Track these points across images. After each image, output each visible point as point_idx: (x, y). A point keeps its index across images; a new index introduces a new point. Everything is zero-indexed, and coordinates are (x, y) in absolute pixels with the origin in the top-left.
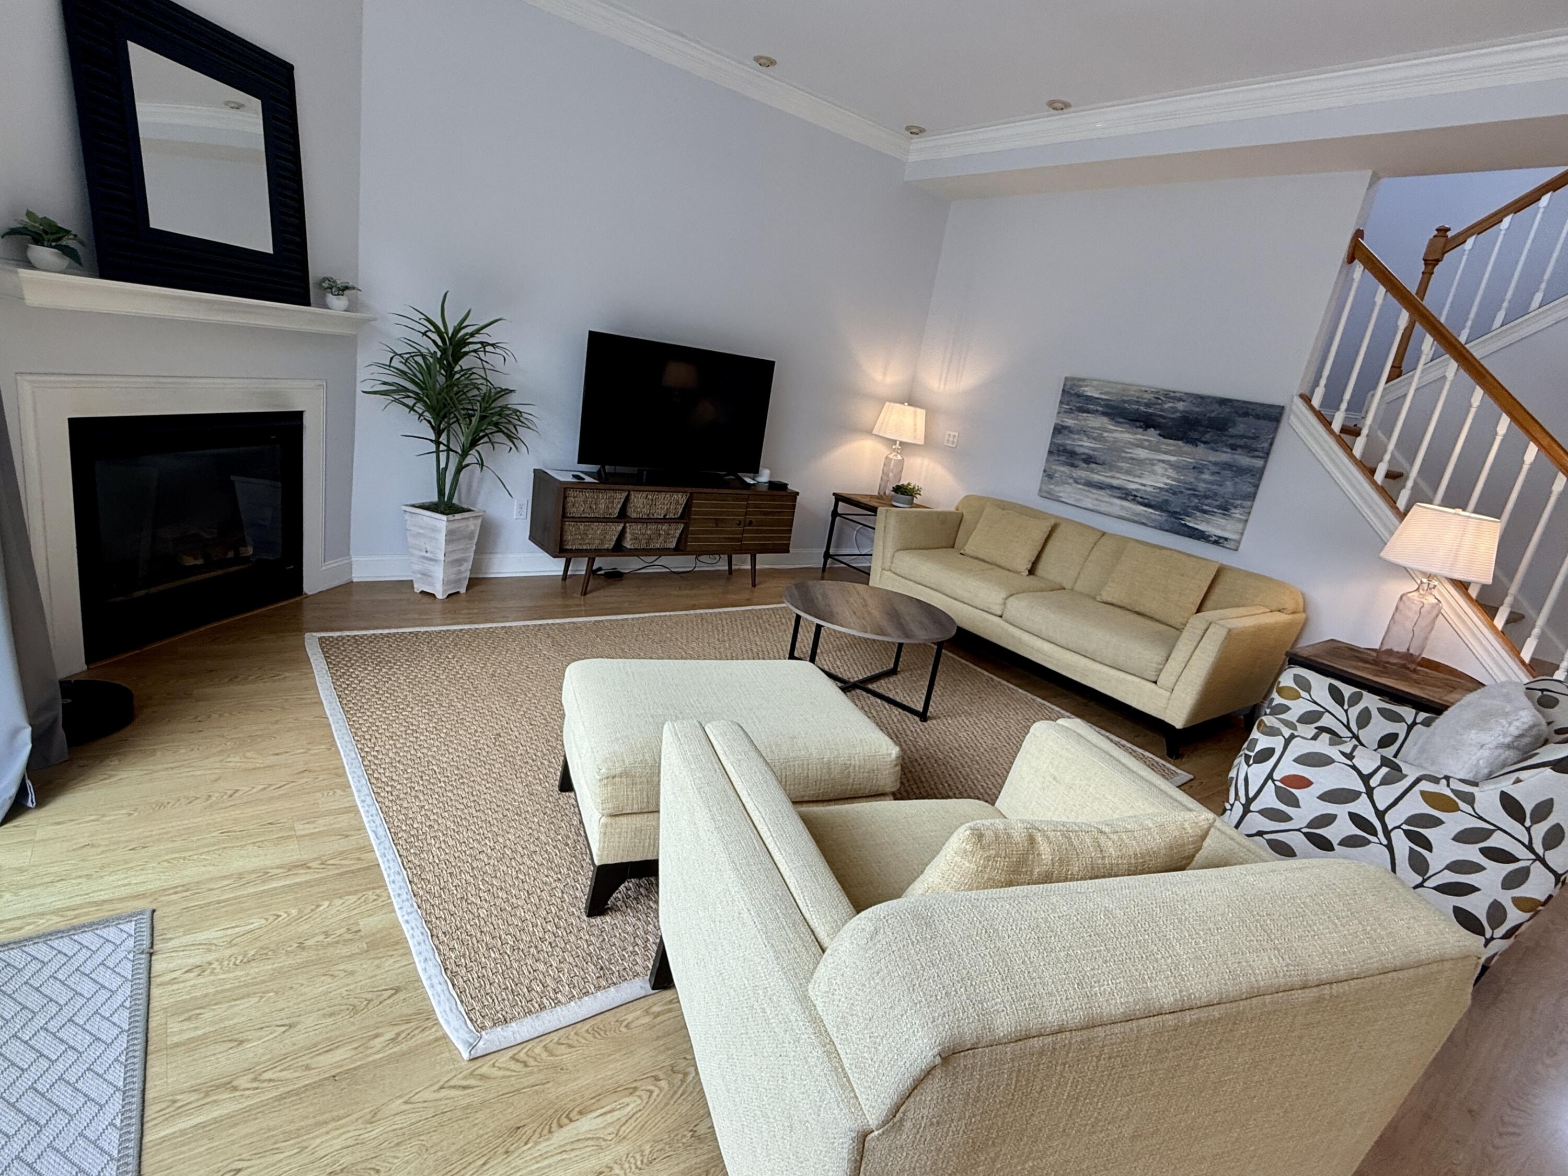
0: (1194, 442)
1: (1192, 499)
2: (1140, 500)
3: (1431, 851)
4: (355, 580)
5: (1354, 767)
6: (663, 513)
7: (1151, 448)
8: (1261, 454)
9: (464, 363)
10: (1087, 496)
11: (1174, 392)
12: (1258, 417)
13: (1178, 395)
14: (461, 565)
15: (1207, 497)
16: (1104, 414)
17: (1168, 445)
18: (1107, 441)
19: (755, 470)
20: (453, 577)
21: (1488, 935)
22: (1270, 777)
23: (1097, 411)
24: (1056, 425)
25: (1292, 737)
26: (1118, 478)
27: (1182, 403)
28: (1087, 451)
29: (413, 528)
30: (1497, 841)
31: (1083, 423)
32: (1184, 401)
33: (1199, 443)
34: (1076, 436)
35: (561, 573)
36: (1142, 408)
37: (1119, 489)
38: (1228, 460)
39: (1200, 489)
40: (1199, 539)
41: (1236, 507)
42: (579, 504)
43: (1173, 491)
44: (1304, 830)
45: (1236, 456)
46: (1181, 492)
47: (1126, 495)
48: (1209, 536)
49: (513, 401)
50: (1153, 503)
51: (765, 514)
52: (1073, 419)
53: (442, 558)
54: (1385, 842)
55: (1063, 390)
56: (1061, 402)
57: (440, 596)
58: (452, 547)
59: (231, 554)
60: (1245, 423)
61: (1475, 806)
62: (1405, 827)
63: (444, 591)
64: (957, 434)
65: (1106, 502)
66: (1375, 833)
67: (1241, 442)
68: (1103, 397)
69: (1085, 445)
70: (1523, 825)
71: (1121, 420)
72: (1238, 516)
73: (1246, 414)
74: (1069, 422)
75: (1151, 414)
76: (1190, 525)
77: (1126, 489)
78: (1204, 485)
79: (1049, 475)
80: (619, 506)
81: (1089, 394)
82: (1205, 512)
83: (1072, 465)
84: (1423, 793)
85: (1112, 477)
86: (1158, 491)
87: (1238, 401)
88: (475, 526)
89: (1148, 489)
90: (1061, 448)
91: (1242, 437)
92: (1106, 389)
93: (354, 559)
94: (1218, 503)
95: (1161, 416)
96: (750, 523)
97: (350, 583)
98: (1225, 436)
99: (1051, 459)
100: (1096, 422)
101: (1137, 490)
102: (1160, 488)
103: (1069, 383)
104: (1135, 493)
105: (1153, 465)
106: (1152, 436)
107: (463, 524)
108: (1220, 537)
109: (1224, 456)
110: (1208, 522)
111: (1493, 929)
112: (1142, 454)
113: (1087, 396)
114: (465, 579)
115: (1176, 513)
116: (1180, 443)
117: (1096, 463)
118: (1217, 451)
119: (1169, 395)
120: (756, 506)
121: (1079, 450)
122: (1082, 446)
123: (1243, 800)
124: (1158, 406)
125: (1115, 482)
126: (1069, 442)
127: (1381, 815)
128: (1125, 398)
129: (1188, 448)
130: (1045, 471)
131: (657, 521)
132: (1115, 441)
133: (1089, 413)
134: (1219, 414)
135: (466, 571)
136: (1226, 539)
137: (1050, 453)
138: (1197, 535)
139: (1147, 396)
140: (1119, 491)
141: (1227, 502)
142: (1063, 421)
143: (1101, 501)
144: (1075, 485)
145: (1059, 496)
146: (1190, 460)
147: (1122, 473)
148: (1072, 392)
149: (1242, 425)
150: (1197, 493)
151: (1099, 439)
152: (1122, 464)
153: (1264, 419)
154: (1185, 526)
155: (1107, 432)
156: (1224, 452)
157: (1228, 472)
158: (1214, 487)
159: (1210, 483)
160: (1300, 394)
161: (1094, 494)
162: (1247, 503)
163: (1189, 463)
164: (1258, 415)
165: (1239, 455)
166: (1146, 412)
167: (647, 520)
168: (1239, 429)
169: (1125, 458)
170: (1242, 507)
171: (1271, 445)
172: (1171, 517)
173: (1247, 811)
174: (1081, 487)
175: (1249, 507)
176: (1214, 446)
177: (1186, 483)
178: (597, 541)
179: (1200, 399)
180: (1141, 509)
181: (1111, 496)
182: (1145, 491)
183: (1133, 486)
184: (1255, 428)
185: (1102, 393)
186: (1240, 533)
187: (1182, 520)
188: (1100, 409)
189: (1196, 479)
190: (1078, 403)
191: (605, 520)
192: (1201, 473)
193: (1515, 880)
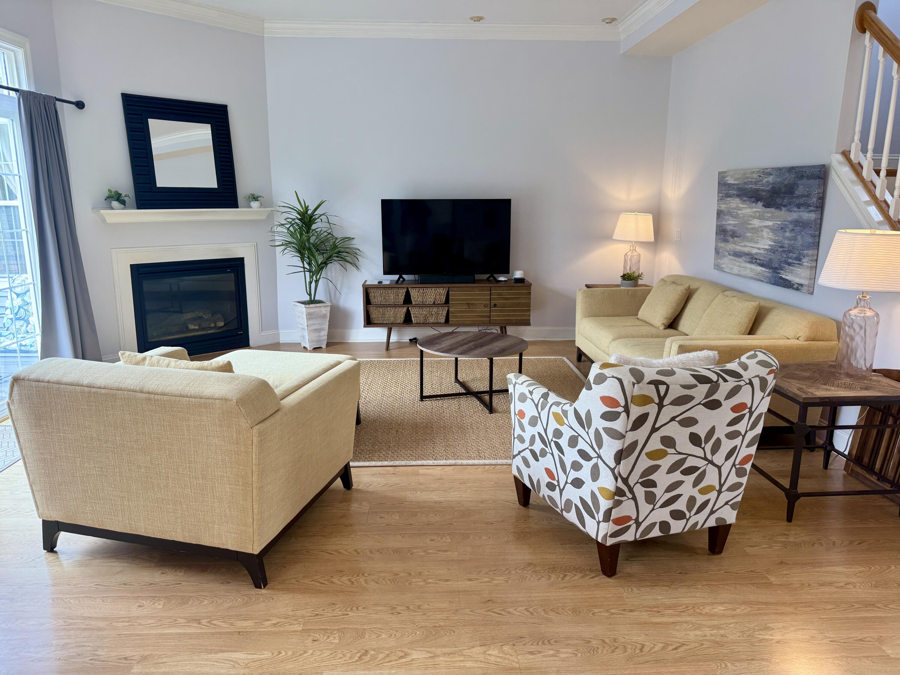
0: (778, 207)
1: (783, 255)
2: (759, 262)
3: (564, 456)
4: (280, 342)
5: (532, 400)
6: (432, 300)
7: (761, 218)
8: (813, 209)
10: (735, 265)
11: (767, 169)
12: (808, 178)
13: (769, 170)
14: (320, 332)
15: (790, 251)
16: (738, 196)
17: (768, 212)
18: (740, 217)
19: (506, 270)
20: (315, 339)
21: (597, 520)
22: (515, 413)
23: (734, 194)
24: (718, 210)
25: (516, 384)
26: (748, 246)
27: (772, 177)
28: (732, 228)
29: (296, 313)
30: (581, 444)
31: (729, 206)
32: (772, 175)
33: (782, 207)
34: (727, 217)
35: (386, 341)
36: (754, 187)
37: (748, 255)
38: (797, 217)
39: (786, 246)
40: (788, 288)
41: (805, 257)
42: (377, 297)
43: (772, 250)
44: (529, 448)
45: (801, 214)
46: (777, 250)
47: (753, 259)
48: (794, 284)
50: (765, 263)
51: (507, 299)
52: (724, 204)
53: (306, 328)
54: (551, 452)
55: (719, 183)
56: (718, 193)
57: (309, 349)
58: (311, 322)
59: (212, 325)
60: (803, 184)
61: (569, 419)
62: (554, 439)
63: (310, 346)
64: (680, 230)
65: (744, 267)
66: (547, 447)
67: (802, 201)
68: (736, 182)
69: (730, 223)
70: (585, 431)
71: (745, 199)
72: (807, 264)
73: (802, 177)
74: (723, 207)
75: (758, 190)
76: (784, 276)
77: (751, 254)
78: (788, 242)
79: (717, 252)
80: (403, 297)
81: (729, 182)
82: (790, 264)
83: (727, 241)
84: (554, 413)
85: (745, 246)
86: (766, 252)
87: (797, 167)
88: (326, 311)
89: (762, 252)
90: (721, 228)
91: (802, 196)
92: (736, 176)
93: (279, 331)
94: (794, 255)
95: (763, 190)
96: (495, 305)
97: (278, 344)
98: (794, 197)
99: (717, 239)
100: (735, 203)
101: (756, 254)
102: (767, 249)
103: (721, 176)
104: (756, 256)
105: (762, 231)
106: (759, 208)
108: (799, 284)
109: (794, 216)
110: (791, 272)
111: (597, 513)
112: (756, 223)
113: (729, 184)
114: (324, 340)
115: (776, 268)
116: (773, 210)
117: (737, 237)
118: (791, 211)
119: (766, 172)
120: (499, 294)
121: (729, 228)
122: (729, 224)
123: (512, 431)
124: (760, 183)
125: (746, 250)
126: (724, 223)
127: (546, 432)
128: (746, 181)
129: (777, 213)
130: (715, 249)
131: (429, 306)
132: (744, 217)
133: (731, 197)
134: (789, 180)
135: (324, 336)
136: (802, 285)
137: (717, 233)
138: (787, 284)
139: (755, 176)
140: (748, 257)
141: (800, 253)
142: (720, 207)
143: (741, 267)
144: (729, 257)
145: (723, 268)
146: (779, 223)
147: (749, 241)
148: (722, 183)
149: (801, 187)
150: (785, 249)
151: (736, 217)
152: (748, 234)
153: (812, 178)
154: (781, 278)
155: (739, 210)
156: (795, 211)
157: (798, 228)
158: (792, 242)
159: (790, 239)
160: (841, 151)
161: (738, 261)
162: (810, 252)
163: (779, 225)
164: (808, 176)
165: (802, 211)
166: (755, 189)
167: (422, 305)
168: (800, 190)
169: (749, 228)
170: (808, 256)
171: (822, 199)
172: (774, 272)
173: (514, 438)
174: (731, 257)
175: (812, 255)
176: (789, 207)
177: (778, 242)
178: (392, 319)
179: (779, 170)
180: (759, 269)
181: (746, 261)
182: (760, 254)
183: (754, 251)
184: (808, 188)
185: (735, 180)
186: (810, 279)
187: (779, 273)
188: (735, 192)
189: (784, 238)
190: (726, 190)
191: (395, 306)
192: (785, 232)
193: (595, 474)
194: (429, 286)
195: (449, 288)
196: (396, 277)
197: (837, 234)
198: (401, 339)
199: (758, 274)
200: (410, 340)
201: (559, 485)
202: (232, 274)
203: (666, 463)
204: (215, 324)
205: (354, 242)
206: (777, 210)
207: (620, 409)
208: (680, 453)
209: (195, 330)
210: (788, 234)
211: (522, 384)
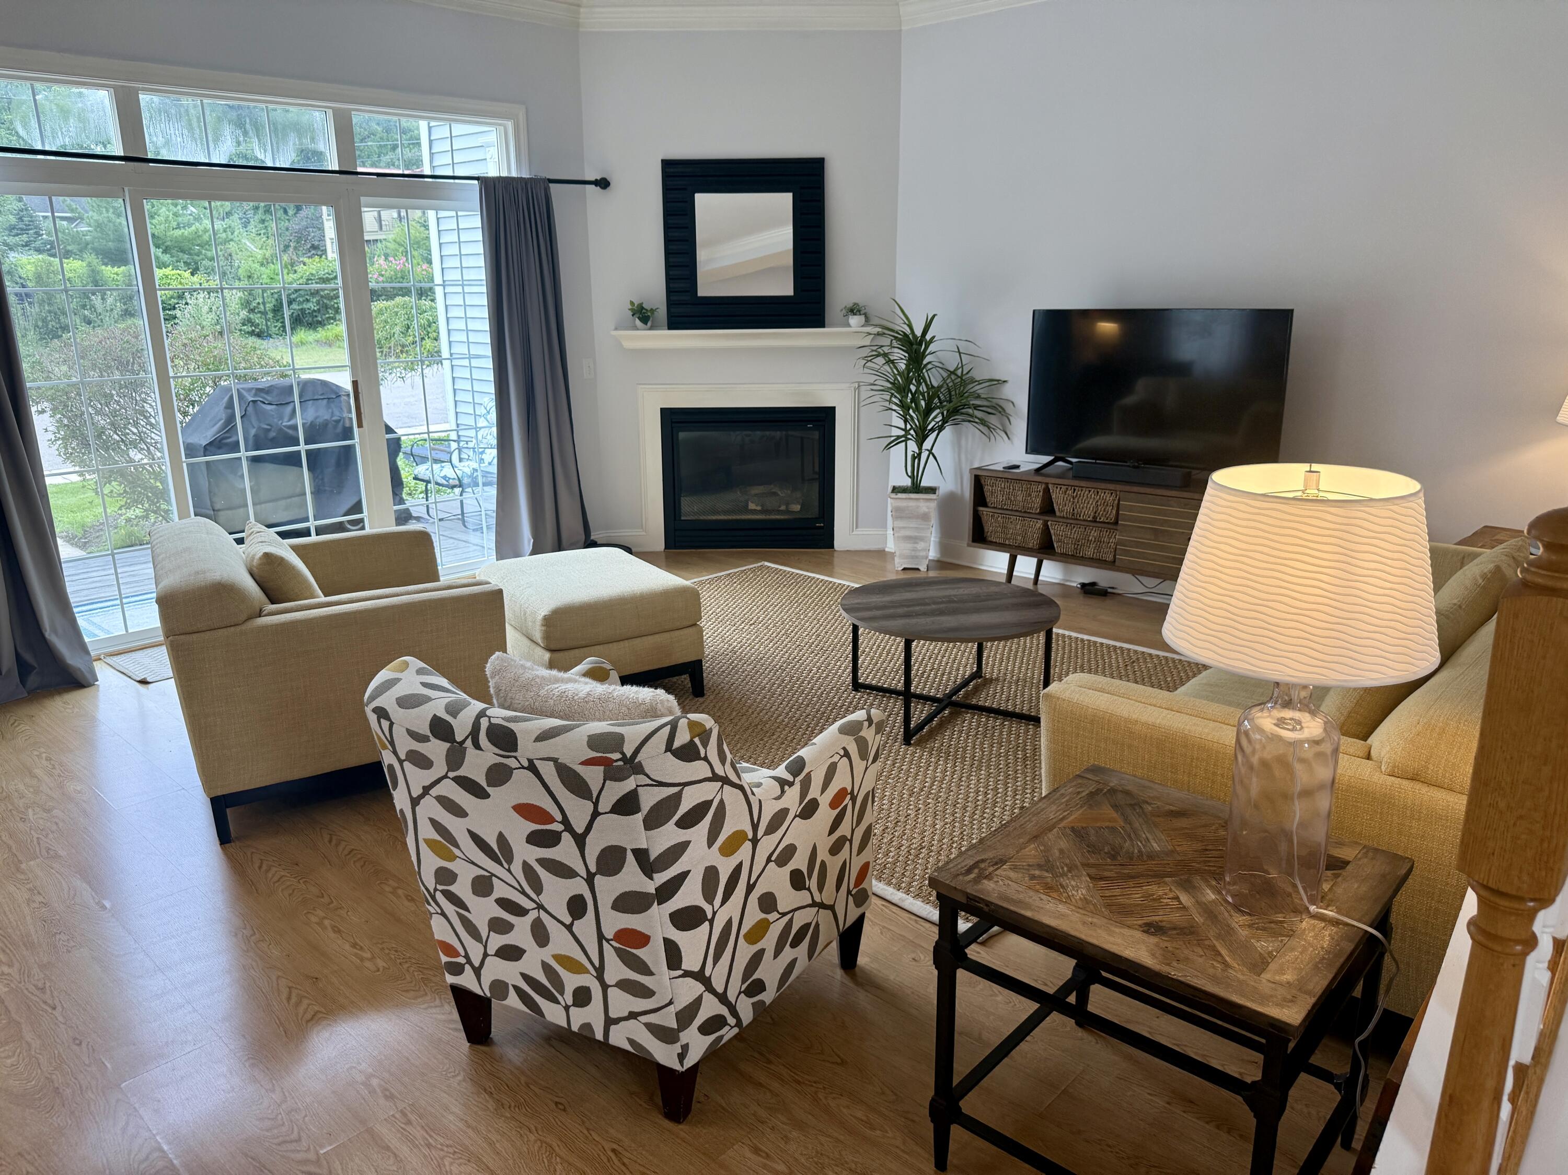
6: (1091, 513)
14: (917, 543)
20: (912, 552)
42: (996, 494)
57: (895, 567)
58: (901, 523)
63: (899, 563)
80: (1041, 501)
97: (882, 551)
107: (912, 504)
114: (923, 558)
131: (1085, 523)
135: (924, 550)
167: (1073, 520)
178: (1019, 537)
191: (1025, 514)
194: (1089, 484)
195: (1121, 492)
198: (1068, 581)
200: (1083, 585)
202: (815, 433)
209: (754, 512)
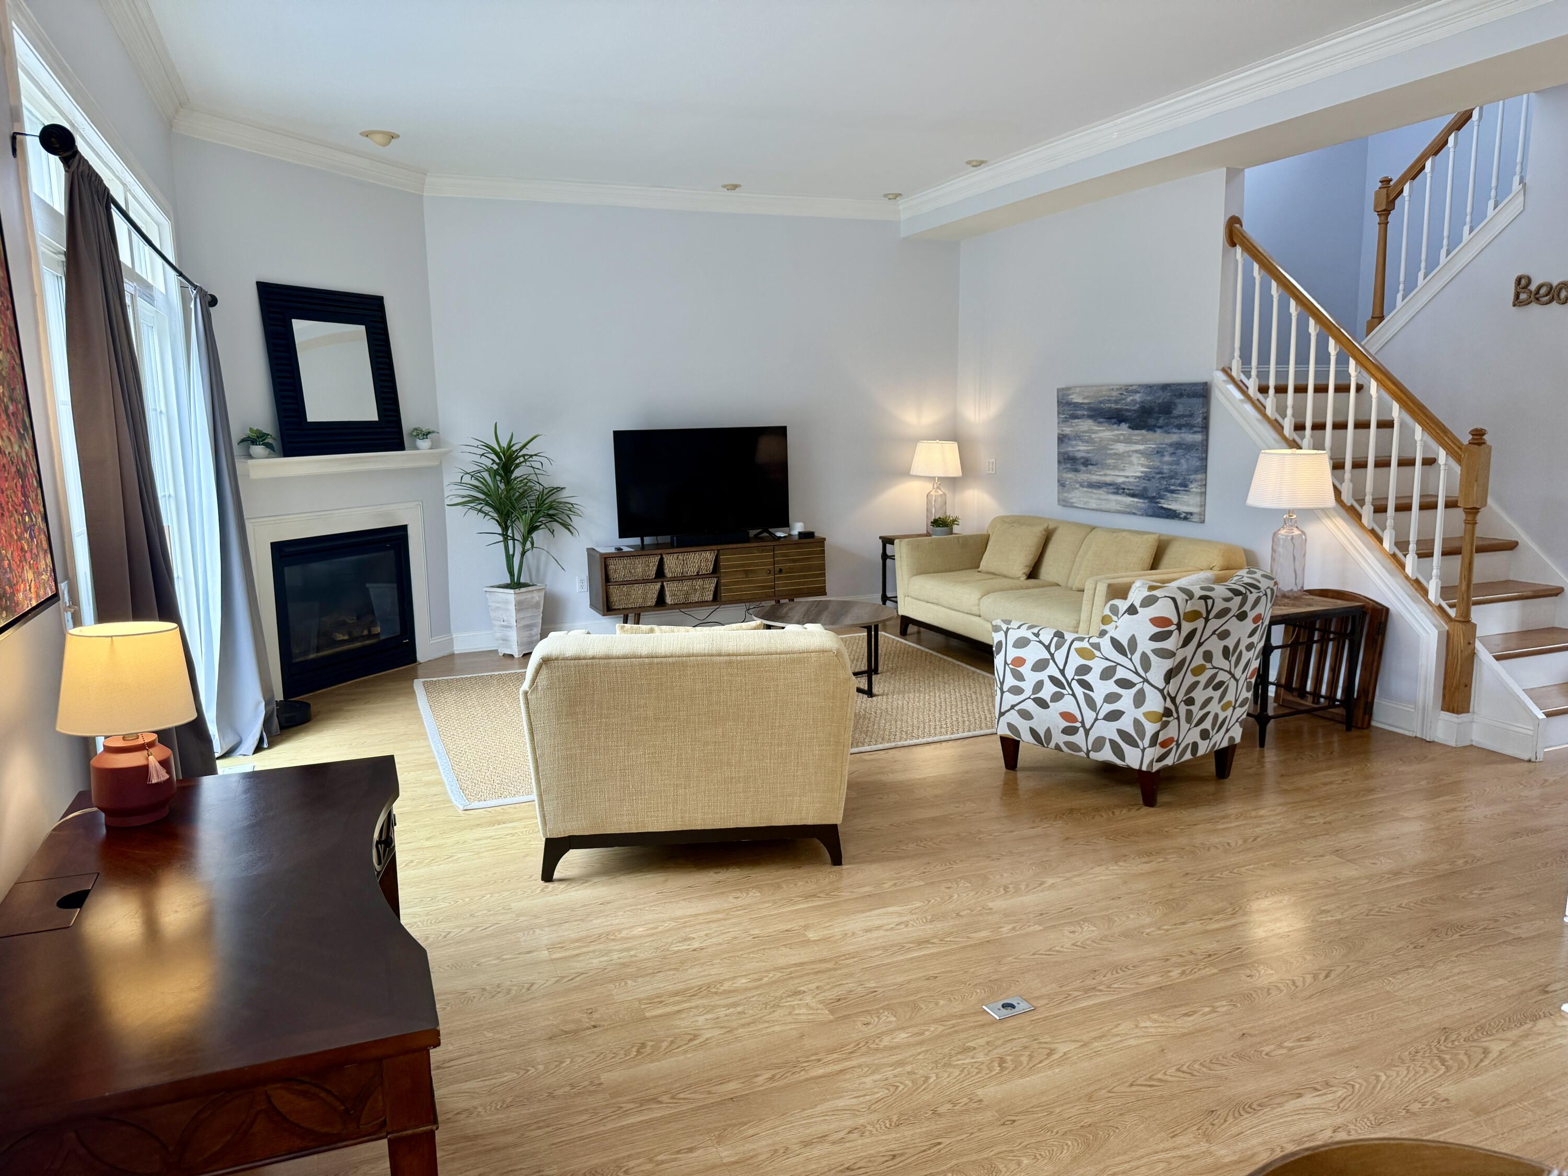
0: (1151, 428)
1: (1162, 482)
2: (1127, 491)
3: (1093, 691)
4: (456, 652)
5: (1040, 642)
6: (696, 570)
7: (1128, 441)
8: (1199, 430)
9: (517, 473)
10: (1092, 498)
11: (1131, 386)
12: (1189, 396)
13: (1134, 387)
14: (531, 630)
15: (1171, 478)
16: (1090, 417)
17: (1136, 435)
18: (1095, 442)
19: (784, 522)
20: (525, 640)
21: (1141, 747)
22: (1006, 663)
23: (1084, 415)
24: (1059, 434)
25: (1008, 629)
26: (1109, 475)
27: (1138, 395)
28: (1083, 454)
29: (494, 604)
30: (1121, 673)
31: (1076, 429)
32: (1139, 393)
33: (1157, 429)
34: (1074, 442)
36: (1113, 406)
37: (1111, 485)
38: (1178, 440)
39: (1166, 471)
40: (1173, 518)
41: (1191, 482)
42: (619, 570)
43: (1147, 477)
44: (1032, 697)
45: (1183, 435)
46: (1153, 477)
47: (1118, 489)
48: (1180, 514)
49: (564, 496)
50: (1137, 492)
51: (794, 561)
52: (1069, 427)
53: (515, 624)
54: (1071, 693)
55: (1058, 402)
56: (1059, 413)
57: (516, 656)
58: (521, 615)
59: (366, 632)
60: (1183, 404)
61: (1102, 650)
62: (1076, 678)
63: (519, 651)
64: (993, 460)
65: (1106, 499)
66: (1064, 688)
67: (1183, 421)
68: (1086, 401)
69: (1080, 449)
70: (1127, 657)
71: (1101, 420)
72: (1194, 490)
73: (1181, 395)
74: (1067, 430)
75: (1119, 410)
76: (1165, 506)
77: (1116, 484)
78: (1168, 467)
79: (1062, 484)
80: (655, 568)
81: (1075, 401)
82: (1173, 492)
83: (1076, 471)
84: (1077, 650)
85: (1105, 475)
86: (1137, 480)
87: (1174, 384)
88: (539, 597)
89: (1132, 480)
90: (1066, 456)
91: (1183, 416)
92: (1086, 394)
93: (454, 636)
94: (1178, 482)
95: (1127, 410)
96: (781, 571)
97: (452, 656)
98: (1172, 418)
99: (1061, 468)
100: (1086, 425)
101: (1124, 483)
102: (1138, 477)
103: (1061, 393)
104: (1123, 486)
105: (1130, 456)
106: (1124, 430)
107: (529, 596)
108: (1187, 513)
109: (1174, 438)
110: (1176, 500)
111: (1142, 740)
112: (1121, 448)
113: (1075, 403)
115: (1154, 497)
116: (1144, 432)
117: (1092, 465)
118: (1169, 433)
119: (1129, 390)
120: (784, 555)
121: (1079, 455)
122: (1079, 451)
123: (999, 685)
124: (1124, 402)
125: (1108, 479)
126: (1070, 449)
127: (1062, 672)
128: (1101, 399)
129: (1149, 435)
130: (1059, 481)
131: (691, 578)
132: (1100, 441)
133: (1079, 418)
134: (1164, 399)
135: (536, 635)
136: (1191, 514)
137: (1059, 462)
138: (1172, 515)
139: (1115, 394)
140: (1111, 487)
141: (1185, 479)
142: (1062, 431)
143: (1102, 500)
144: (1081, 489)
145: (1073, 503)
146: (1153, 446)
147: (1111, 469)
148: (1064, 401)
149: (1181, 406)
150: (1164, 475)
151: (1090, 441)
152: (1109, 461)
153: (1194, 397)
154: (1162, 508)
155: (1094, 433)
156: (1174, 433)
157: (1181, 451)
158: (1174, 467)
159: (1170, 464)
160: (1221, 368)
161: (1096, 494)
162: (1199, 477)
163: (1153, 448)
164: (1189, 394)
165: (1184, 433)
166: (1116, 409)
167: (681, 578)
168: (1179, 410)
169: (1110, 454)
170: (1196, 481)
171: (1206, 418)
172: (1151, 502)
173: (1002, 692)
174: (1085, 489)
175: (1202, 480)
176: (1166, 429)
177: (1155, 468)
178: (641, 600)
179: (1150, 388)
180: (1130, 499)
181: (1108, 493)
182: (1129, 482)
183: (1120, 480)
184: (1190, 407)
185: (1084, 398)
186: (1201, 506)
187: (1158, 503)
188: (1085, 413)
189: (1161, 462)
190: (1070, 410)
191: (645, 581)
192: (1163, 456)
193: (1139, 700)
194: (694, 549)
195: (718, 550)
196: (636, 541)
197: (1261, 455)
199: (1128, 506)
201: (1083, 726)
202: (392, 552)
203: (1203, 678)
204: (369, 631)
205: (564, 494)
206: (1150, 432)
207: (1173, 627)
208: (1215, 668)
209: (343, 642)
210: (1167, 458)
211: (1019, 628)
